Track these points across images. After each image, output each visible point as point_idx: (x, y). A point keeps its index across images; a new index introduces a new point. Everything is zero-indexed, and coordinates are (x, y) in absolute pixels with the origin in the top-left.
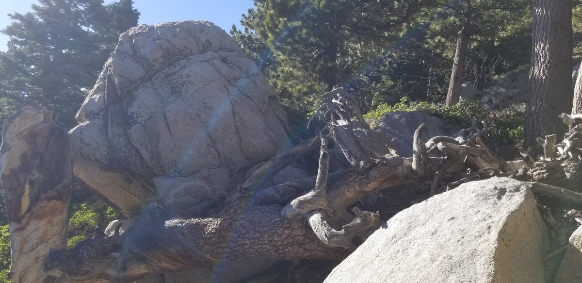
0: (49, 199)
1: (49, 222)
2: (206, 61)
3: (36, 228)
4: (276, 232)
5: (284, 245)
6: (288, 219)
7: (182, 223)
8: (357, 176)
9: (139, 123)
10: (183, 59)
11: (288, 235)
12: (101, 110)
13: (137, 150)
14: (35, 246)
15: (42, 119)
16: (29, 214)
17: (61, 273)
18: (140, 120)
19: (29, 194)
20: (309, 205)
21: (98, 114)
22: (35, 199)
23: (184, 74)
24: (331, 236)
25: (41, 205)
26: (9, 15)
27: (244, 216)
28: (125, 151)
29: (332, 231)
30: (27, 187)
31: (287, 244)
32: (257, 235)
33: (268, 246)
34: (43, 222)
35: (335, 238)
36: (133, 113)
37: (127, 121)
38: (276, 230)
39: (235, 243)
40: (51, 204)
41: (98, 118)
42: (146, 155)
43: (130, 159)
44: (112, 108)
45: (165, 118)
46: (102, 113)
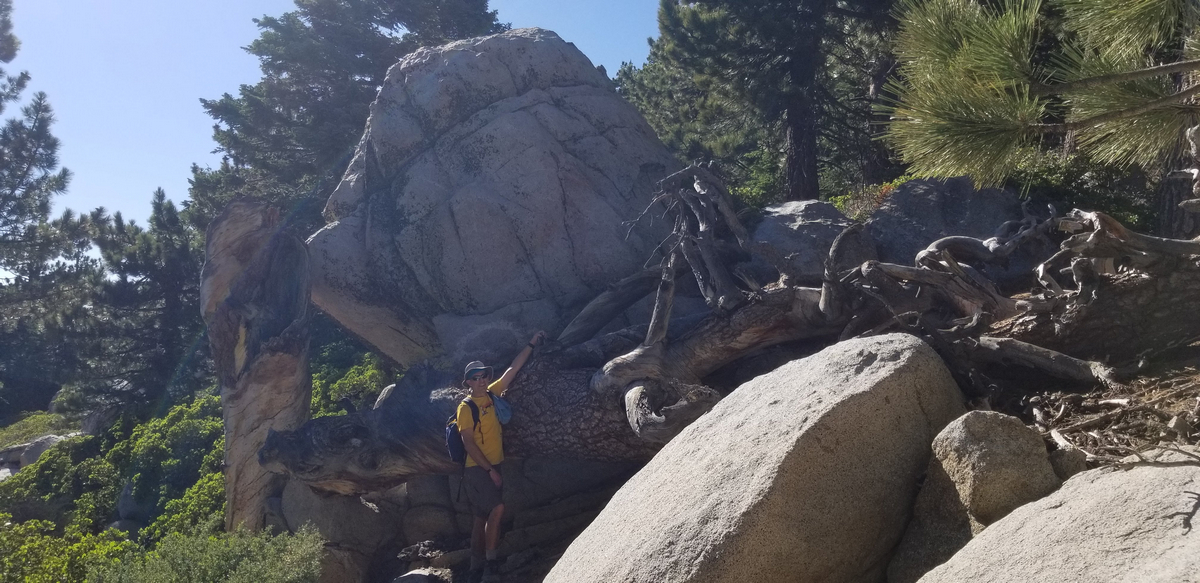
0: (273, 351)
1: (275, 387)
2: (523, 109)
3: (258, 395)
4: (582, 416)
5: (595, 436)
6: (597, 393)
7: (454, 394)
8: (717, 323)
9: (412, 224)
10: (485, 108)
11: (600, 420)
12: (359, 201)
13: (410, 270)
14: (256, 425)
15: (259, 222)
16: (246, 374)
17: (283, 467)
18: (412, 218)
19: (246, 342)
20: (629, 371)
21: (355, 208)
22: (253, 351)
23: (484, 137)
24: (644, 425)
25: (261, 360)
26: (255, 20)
27: (540, 386)
28: (392, 272)
29: (649, 416)
30: (242, 331)
31: (600, 435)
32: (555, 418)
33: (571, 437)
34: (266, 387)
35: (651, 427)
36: (403, 207)
37: (395, 220)
38: (582, 411)
39: (526, 430)
40: (276, 358)
41: (354, 215)
42: (424, 279)
43: (399, 284)
44: (375, 197)
45: (452, 214)
46: (360, 206)
